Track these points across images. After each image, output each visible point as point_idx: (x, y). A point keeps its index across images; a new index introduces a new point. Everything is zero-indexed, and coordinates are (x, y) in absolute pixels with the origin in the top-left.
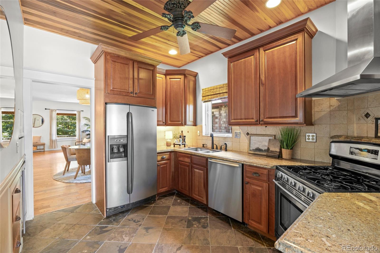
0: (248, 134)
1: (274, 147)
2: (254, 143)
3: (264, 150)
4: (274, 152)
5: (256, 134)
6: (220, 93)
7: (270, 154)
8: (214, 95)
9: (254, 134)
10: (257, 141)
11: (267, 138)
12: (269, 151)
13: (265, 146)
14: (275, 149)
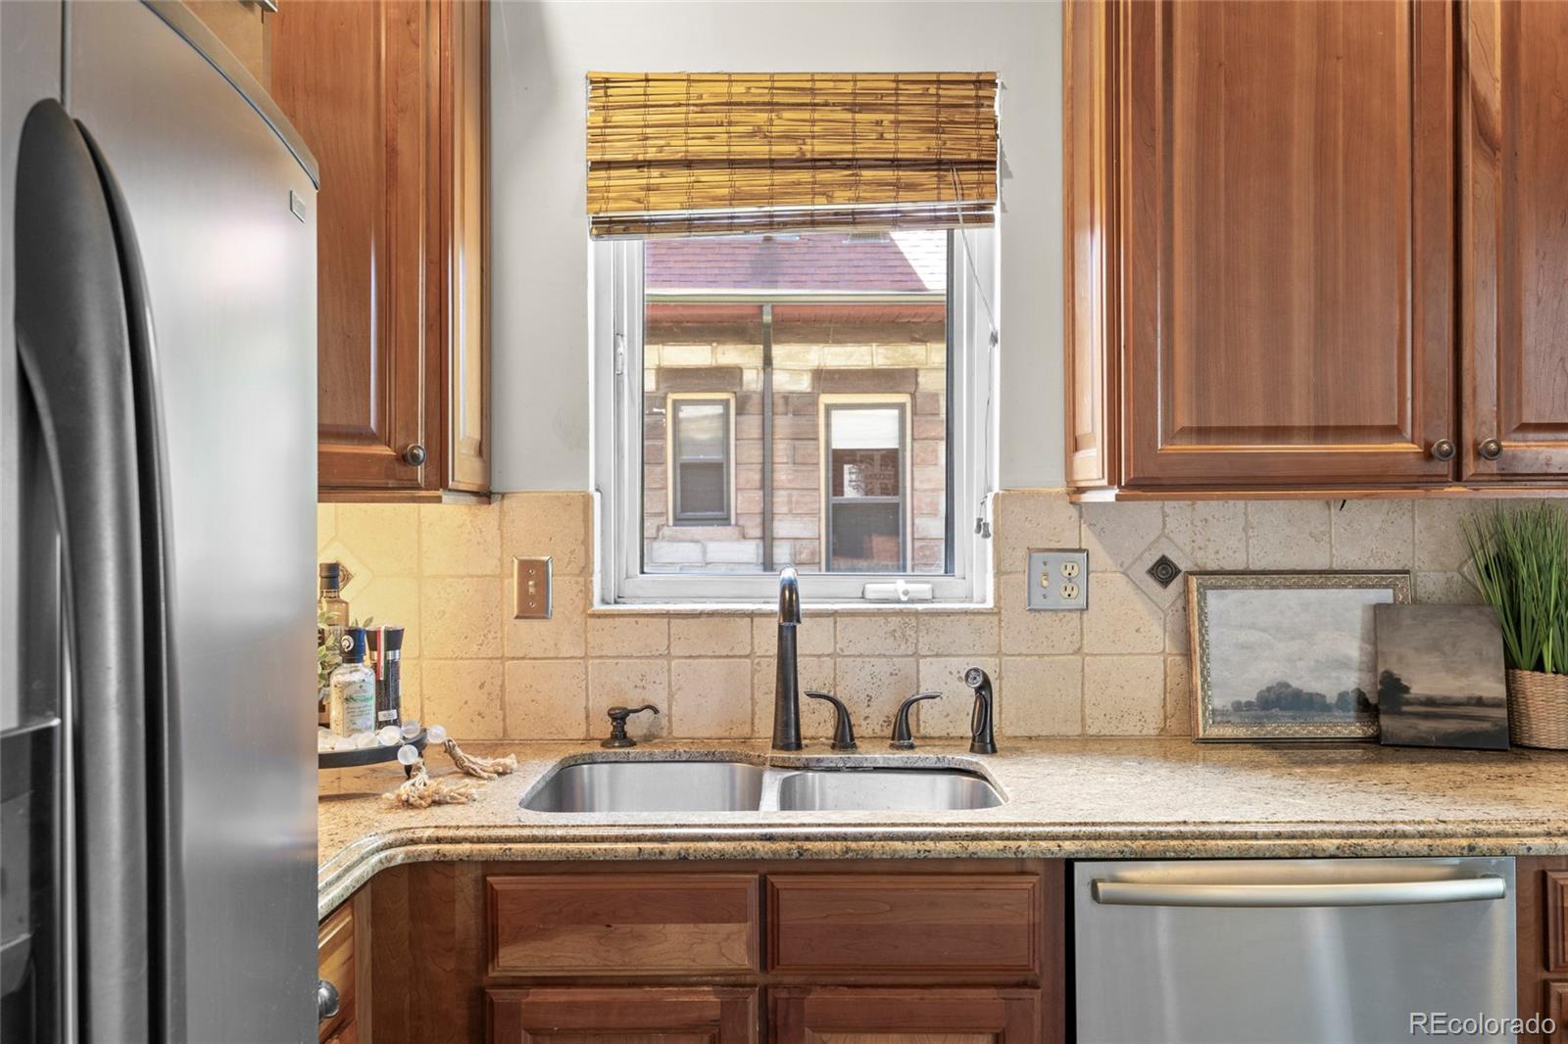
0: (1164, 571)
1: (1449, 670)
2: (1243, 646)
3: (1332, 697)
4: (1458, 704)
5: (1241, 567)
6: (852, 164)
7: (1425, 726)
8: (772, 164)
9: (1228, 567)
10: (1264, 630)
11: (1355, 602)
12: (1409, 703)
13: (1343, 664)
14: (1462, 682)
